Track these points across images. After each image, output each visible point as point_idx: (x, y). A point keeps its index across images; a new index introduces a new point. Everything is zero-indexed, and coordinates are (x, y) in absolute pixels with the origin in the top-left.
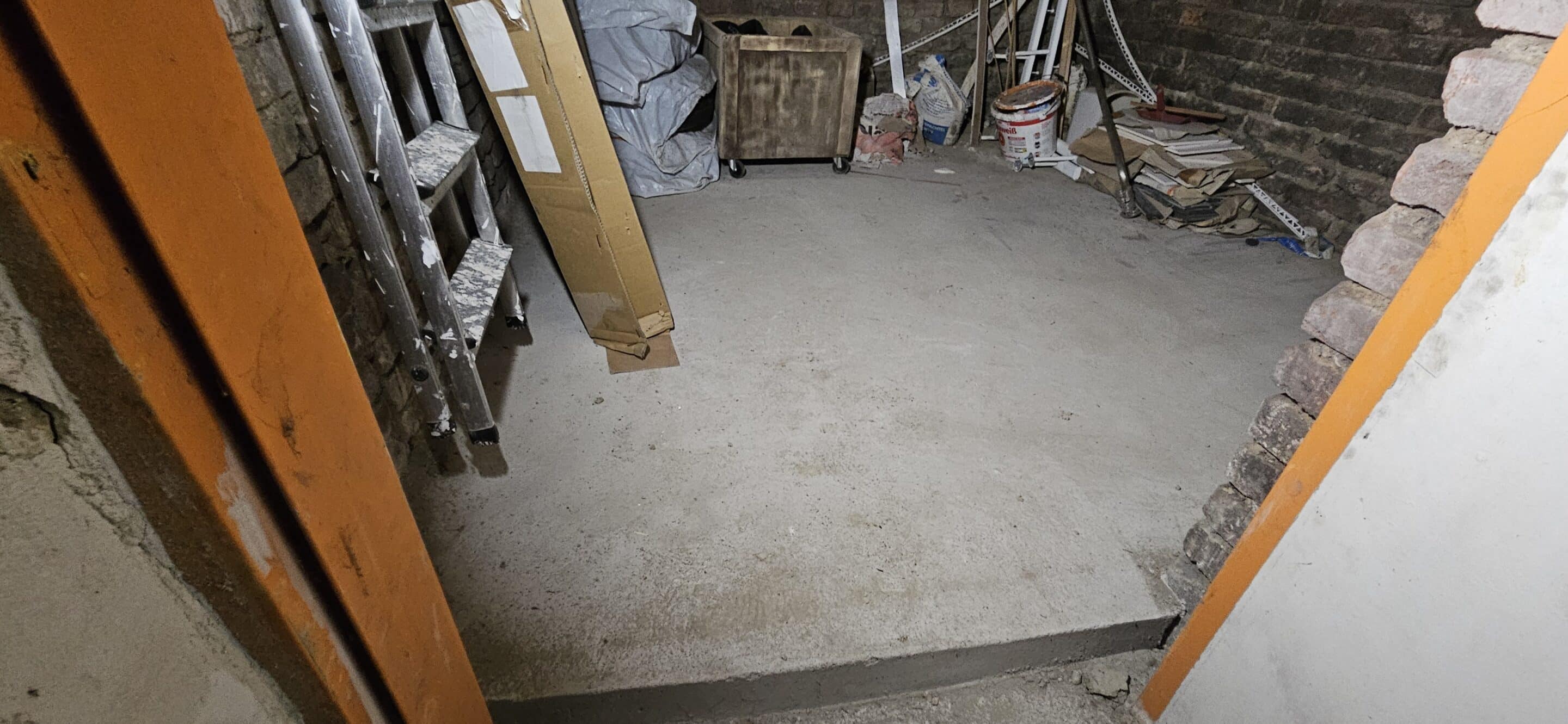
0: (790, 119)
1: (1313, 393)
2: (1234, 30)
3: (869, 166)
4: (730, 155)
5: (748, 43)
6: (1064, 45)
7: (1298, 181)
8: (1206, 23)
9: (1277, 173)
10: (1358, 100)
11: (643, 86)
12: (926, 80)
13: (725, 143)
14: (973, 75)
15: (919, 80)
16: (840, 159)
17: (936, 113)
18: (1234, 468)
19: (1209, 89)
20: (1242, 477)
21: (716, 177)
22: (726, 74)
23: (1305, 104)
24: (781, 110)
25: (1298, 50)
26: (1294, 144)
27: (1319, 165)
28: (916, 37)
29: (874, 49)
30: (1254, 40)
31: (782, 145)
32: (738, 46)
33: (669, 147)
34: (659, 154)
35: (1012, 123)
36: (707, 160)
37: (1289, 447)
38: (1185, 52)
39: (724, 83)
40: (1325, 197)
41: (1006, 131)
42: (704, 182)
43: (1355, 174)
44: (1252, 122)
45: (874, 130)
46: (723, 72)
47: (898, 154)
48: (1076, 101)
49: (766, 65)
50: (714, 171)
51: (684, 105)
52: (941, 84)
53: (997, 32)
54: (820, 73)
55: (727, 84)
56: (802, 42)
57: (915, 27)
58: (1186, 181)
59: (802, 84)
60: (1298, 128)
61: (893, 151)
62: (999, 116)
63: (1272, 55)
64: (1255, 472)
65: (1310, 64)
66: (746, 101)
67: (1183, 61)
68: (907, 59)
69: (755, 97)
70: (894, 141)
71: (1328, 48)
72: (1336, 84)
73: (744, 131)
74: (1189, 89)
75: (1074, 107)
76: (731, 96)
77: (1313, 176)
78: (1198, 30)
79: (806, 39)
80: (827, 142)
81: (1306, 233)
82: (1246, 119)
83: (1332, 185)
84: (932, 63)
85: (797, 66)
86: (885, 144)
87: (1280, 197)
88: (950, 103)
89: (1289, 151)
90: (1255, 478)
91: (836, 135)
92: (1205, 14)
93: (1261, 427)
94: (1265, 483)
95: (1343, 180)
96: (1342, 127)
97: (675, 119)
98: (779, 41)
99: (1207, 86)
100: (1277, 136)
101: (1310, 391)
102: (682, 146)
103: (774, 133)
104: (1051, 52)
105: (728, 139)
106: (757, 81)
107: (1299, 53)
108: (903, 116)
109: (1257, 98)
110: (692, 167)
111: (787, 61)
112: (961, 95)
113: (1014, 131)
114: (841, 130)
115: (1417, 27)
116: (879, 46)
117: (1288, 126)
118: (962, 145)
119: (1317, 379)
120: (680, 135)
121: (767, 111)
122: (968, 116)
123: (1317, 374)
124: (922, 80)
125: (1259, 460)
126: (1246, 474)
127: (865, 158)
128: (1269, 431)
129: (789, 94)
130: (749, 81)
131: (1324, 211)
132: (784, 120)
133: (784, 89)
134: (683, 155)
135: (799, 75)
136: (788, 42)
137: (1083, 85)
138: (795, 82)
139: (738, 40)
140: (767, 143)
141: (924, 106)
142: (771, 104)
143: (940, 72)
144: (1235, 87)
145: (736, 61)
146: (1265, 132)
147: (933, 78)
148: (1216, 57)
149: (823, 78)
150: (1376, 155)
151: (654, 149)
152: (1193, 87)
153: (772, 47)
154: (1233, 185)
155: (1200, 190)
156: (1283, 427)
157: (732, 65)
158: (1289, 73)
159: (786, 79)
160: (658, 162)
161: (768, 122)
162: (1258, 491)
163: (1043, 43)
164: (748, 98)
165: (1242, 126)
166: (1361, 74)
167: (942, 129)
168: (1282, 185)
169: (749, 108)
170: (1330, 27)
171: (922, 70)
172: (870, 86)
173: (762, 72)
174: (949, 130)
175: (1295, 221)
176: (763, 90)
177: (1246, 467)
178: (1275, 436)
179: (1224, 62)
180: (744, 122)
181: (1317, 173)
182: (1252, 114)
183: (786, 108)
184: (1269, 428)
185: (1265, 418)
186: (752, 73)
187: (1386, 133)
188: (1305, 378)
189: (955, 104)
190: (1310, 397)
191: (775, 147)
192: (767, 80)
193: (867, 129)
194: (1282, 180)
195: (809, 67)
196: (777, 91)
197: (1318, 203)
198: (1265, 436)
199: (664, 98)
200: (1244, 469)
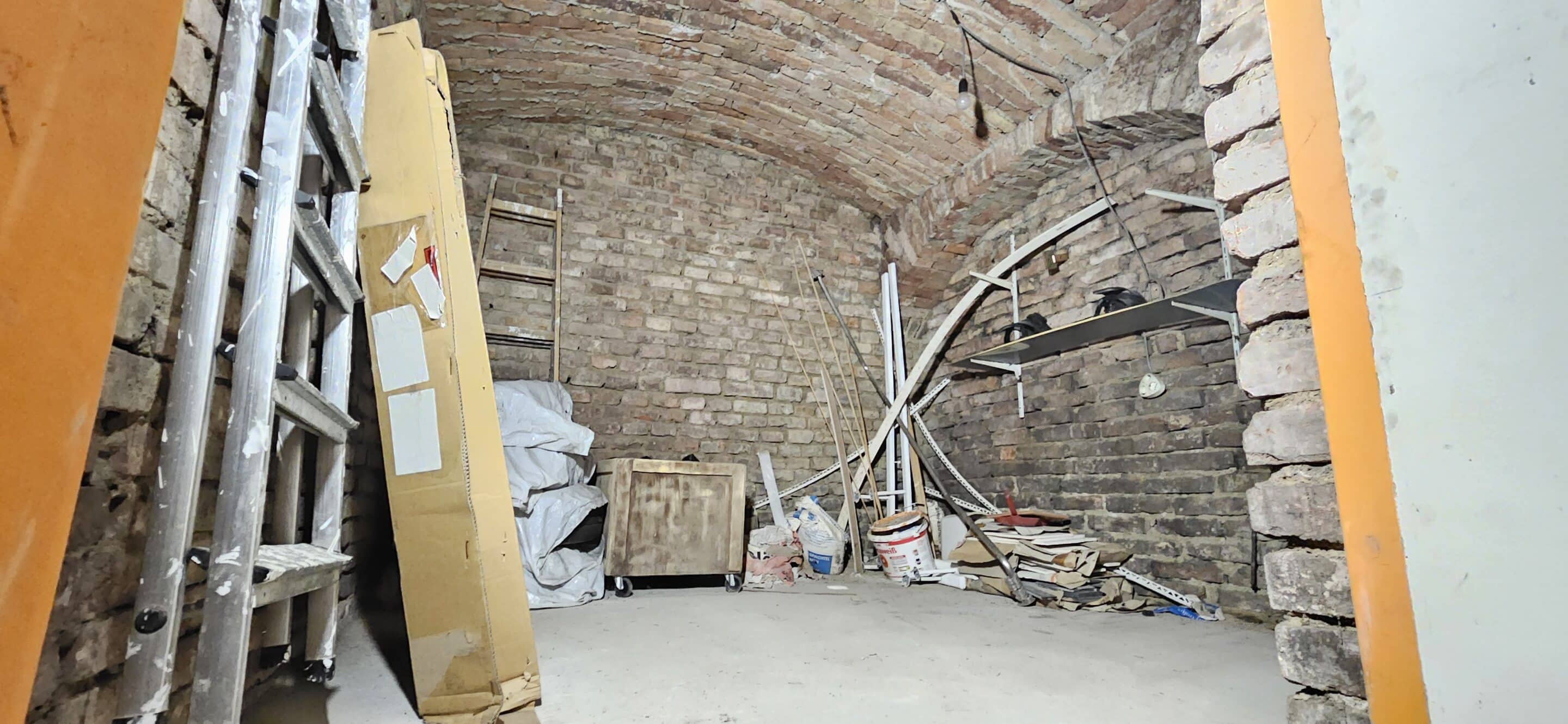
0: (681, 535)
1: (1306, 517)
2: (1044, 455)
3: (762, 586)
4: (617, 571)
5: (642, 465)
6: (915, 485)
7: (1156, 557)
8: (1021, 455)
9: (1135, 556)
10: (1165, 483)
11: (533, 496)
12: (804, 516)
13: (613, 559)
14: (846, 513)
15: (797, 517)
16: (732, 576)
17: (819, 543)
18: (1287, 660)
19: (1045, 501)
20: (1304, 666)
21: (600, 595)
22: (618, 491)
23: (1127, 496)
24: (672, 526)
25: (1099, 459)
26: (1135, 529)
27: (1165, 541)
28: (789, 483)
29: (754, 495)
30: (1063, 460)
31: (672, 561)
32: (632, 467)
33: (551, 560)
34: (540, 565)
35: (891, 543)
36: (592, 575)
37: (1327, 594)
38: (1014, 479)
39: (615, 501)
40: (1184, 565)
41: (886, 552)
42: (588, 597)
43: (1197, 541)
44: (1092, 519)
45: (762, 556)
46: (615, 490)
47: (789, 577)
48: (940, 529)
49: (657, 484)
50: (599, 588)
51: (572, 517)
52: (819, 517)
53: (859, 480)
54: (708, 493)
55: (619, 500)
56: (691, 466)
57: (787, 475)
58: (1062, 564)
59: (691, 502)
60: (1131, 515)
61: (784, 573)
62: (877, 538)
63: (1082, 466)
64: (1313, 649)
65: (1115, 467)
66: (636, 518)
67: (1015, 485)
68: (785, 503)
69: (646, 514)
70: (783, 565)
71: (1120, 453)
72: (1141, 477)
73: (634, 547)
74: (1029, 505)
75: (940, 535)
76: (622, 512)
77: (1165, 551)
78: (1017, 462)
79: (694, 463)
80: (719, 558)
81: (1190, 601)
82: (1086, 518)
83: (1184, 556)
84: (807, 502)
85: (687, 487)
86: (775, 567)
87: (1149, 575)
88: (830, 533)
89: (1135, 535)
90: (1318, 657)
91: (727, 551)
92: (1018, 449)
93: (1283, 590)
94: (1335, 657)
95: (1191, 548)
96: (1165, 506)
97: (563, 529)
98: (670, 464)
99: (1042, 499)
100: (1118, 525)
101: (1301, 515)
102: (566, 561)
103: (664, 549)
104: (906, 492)
105: (616, 555)
106: (649, 499)
107: (1101, 461)
108: (788, 544)
109: (1087, 499)
110: (576, 581)
111: (677, 482)
112: (839, 528)
113: (893, 551)
114: (731, 546)
115: (1173, 426)
116: (758, 492)
117: (1124, 516)
118: (848, 574)
119: (1299, 500)
120: (565, 550)
121: (658, 527)
122: (848, 545)
123: (1295, 495)
124: (801, 517)
125: (1308, 631)
126: (1305, 659)
127: (757, 580)
128: (1293, 591)
129: (680, 512)
130: (639, 499)
131: (1193, 579)
132: (674, 536)
133: (675, 506)
134: (566, 569)
135: (688, 494)
136: (677, 465)
137: (941, 516)
138: (686, 500)
139: (631, 462)
140: (656, 559)
141: (807, 538)
142: (661, 520)
143: (816, 509)
144: (1065, 495)
145: (629, 480)
146: (1107, 525)
147: (810, 514)
148: (1040, 477)
149: (711, 497)
150: (1205, 522)
151: (536, 560)
152: (1032, 503)
153: (663, 469)
154: (1103, 570)
155: (1078, 574)
156: (1303, 575)
157: (625, 484)
158: (1101, 476)
159: (676, 497)
160: (537, 573)
161: (657, 537)
162: (1334, 673)
163: (898, 483)
164: (639, 514)
165: (1086, 524)
166: (1155, 465)
167: (828, 559)
168: (1145, 565)
169: (639, 526)
170: (1115, 439)
171: (799, 509)
172: (754, 520)
173: (653, 491)
174: (834, 560)
175: (1174, 592)
176: (654, 507)
177: (1299, 650)
178: (1303, 591)
179: (1048, 480)
180: (634, 539)
181: (1167, 547)
182: (1089, 512)
183: (676, 524)
184: (1291, 586)
185: (1279, 578)
186: (643, 491)
187: (1200, 503)
188: (1287, 506)
189: (835, 534)
190: (1305, 521)
191: (666, 563)
192: (658, 499)
193: (756, 555)
194: (1142, 560)
195: (698, 487)
196: (667, 508)
197: (1183, 573)
198: (1294, 599)
199: (553, 509)
200: (1299, 654)
